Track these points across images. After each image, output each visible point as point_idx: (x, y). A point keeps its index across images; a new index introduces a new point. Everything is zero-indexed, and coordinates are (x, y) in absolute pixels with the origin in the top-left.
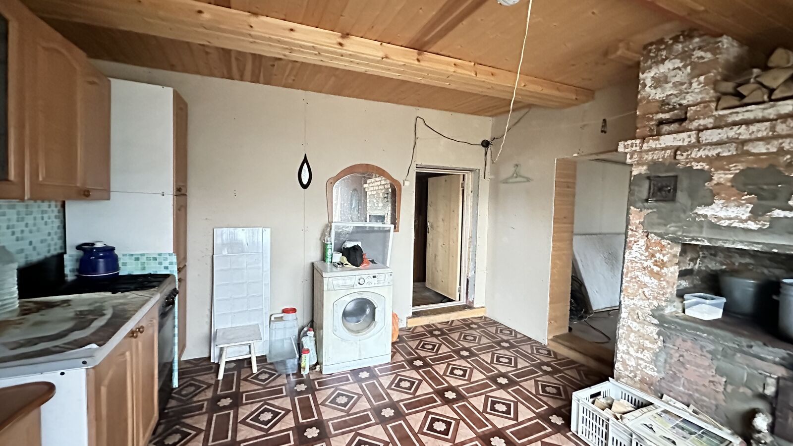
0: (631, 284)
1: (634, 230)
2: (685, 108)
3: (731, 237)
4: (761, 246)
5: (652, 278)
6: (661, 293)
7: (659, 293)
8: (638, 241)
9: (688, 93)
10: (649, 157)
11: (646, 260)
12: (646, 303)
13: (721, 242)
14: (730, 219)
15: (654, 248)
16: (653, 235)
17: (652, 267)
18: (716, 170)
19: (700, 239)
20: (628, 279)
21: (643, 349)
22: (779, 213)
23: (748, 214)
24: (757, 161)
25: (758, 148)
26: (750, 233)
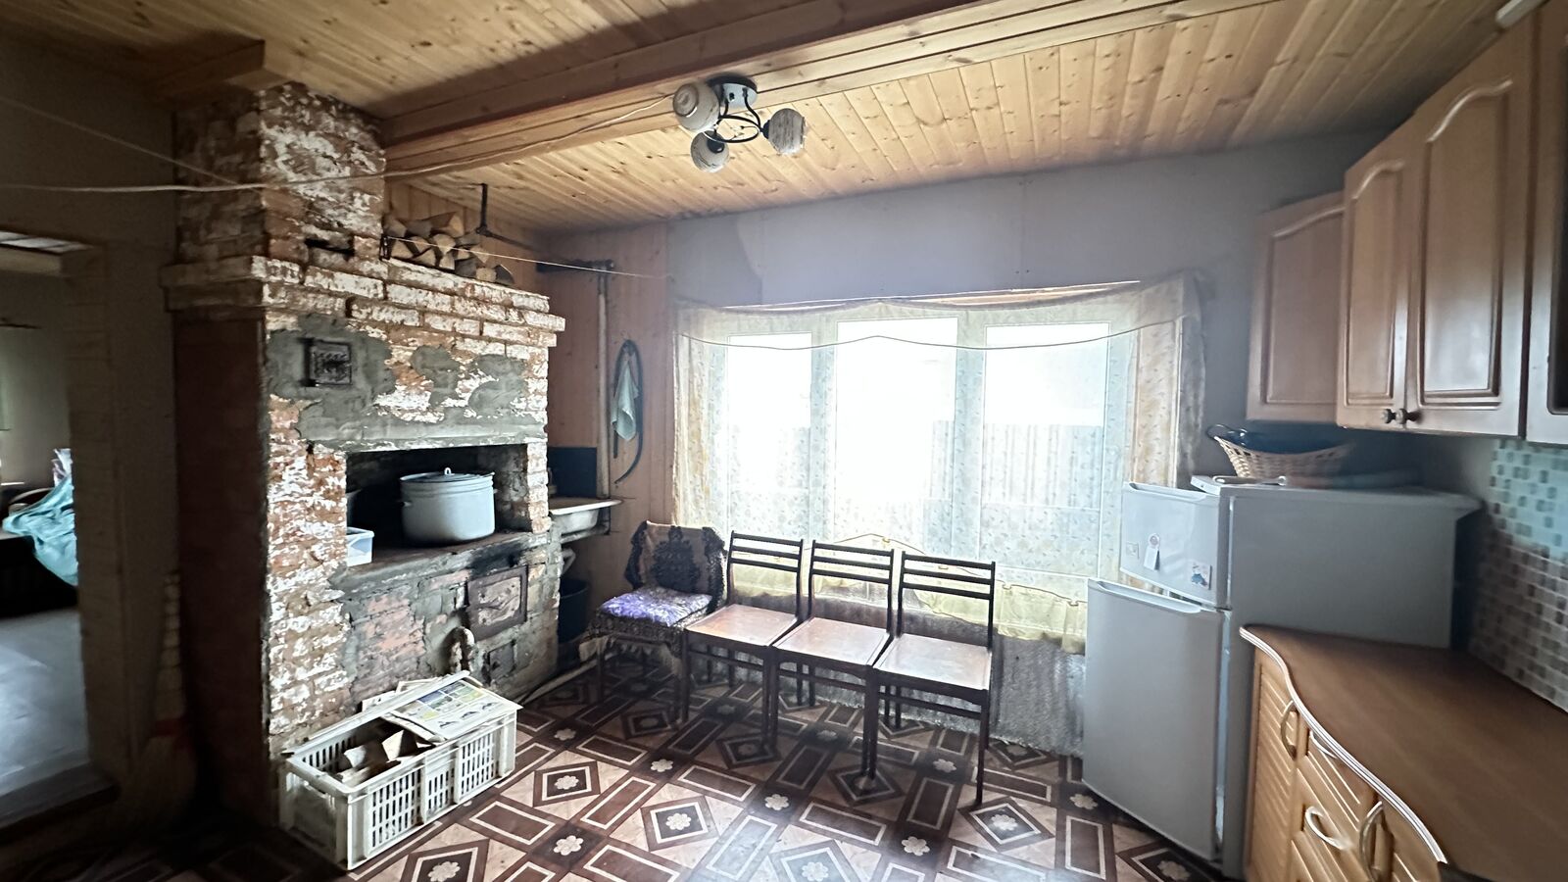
0: (286, 550)
1: (283, 440)
2: (348, 234)
3: (415, 435)
5: (325, 523)
6: (341, 542)
7: (337, 545)
8: (292, 462)
10: (309, 302)
11: (311, 495)
12: (321, 568)
13: (407, 443)
14: (412, 411)
15: (324, 470)
16: (320, 446)
17: (323, 502)
18: (394, 342)
19: (386, 442)
20: (280, 541)
21: (318, 654)
22: (449, 402)
23: (428, 405)
24: (431, 338)
25: (437, 323)
26: (431, 427)
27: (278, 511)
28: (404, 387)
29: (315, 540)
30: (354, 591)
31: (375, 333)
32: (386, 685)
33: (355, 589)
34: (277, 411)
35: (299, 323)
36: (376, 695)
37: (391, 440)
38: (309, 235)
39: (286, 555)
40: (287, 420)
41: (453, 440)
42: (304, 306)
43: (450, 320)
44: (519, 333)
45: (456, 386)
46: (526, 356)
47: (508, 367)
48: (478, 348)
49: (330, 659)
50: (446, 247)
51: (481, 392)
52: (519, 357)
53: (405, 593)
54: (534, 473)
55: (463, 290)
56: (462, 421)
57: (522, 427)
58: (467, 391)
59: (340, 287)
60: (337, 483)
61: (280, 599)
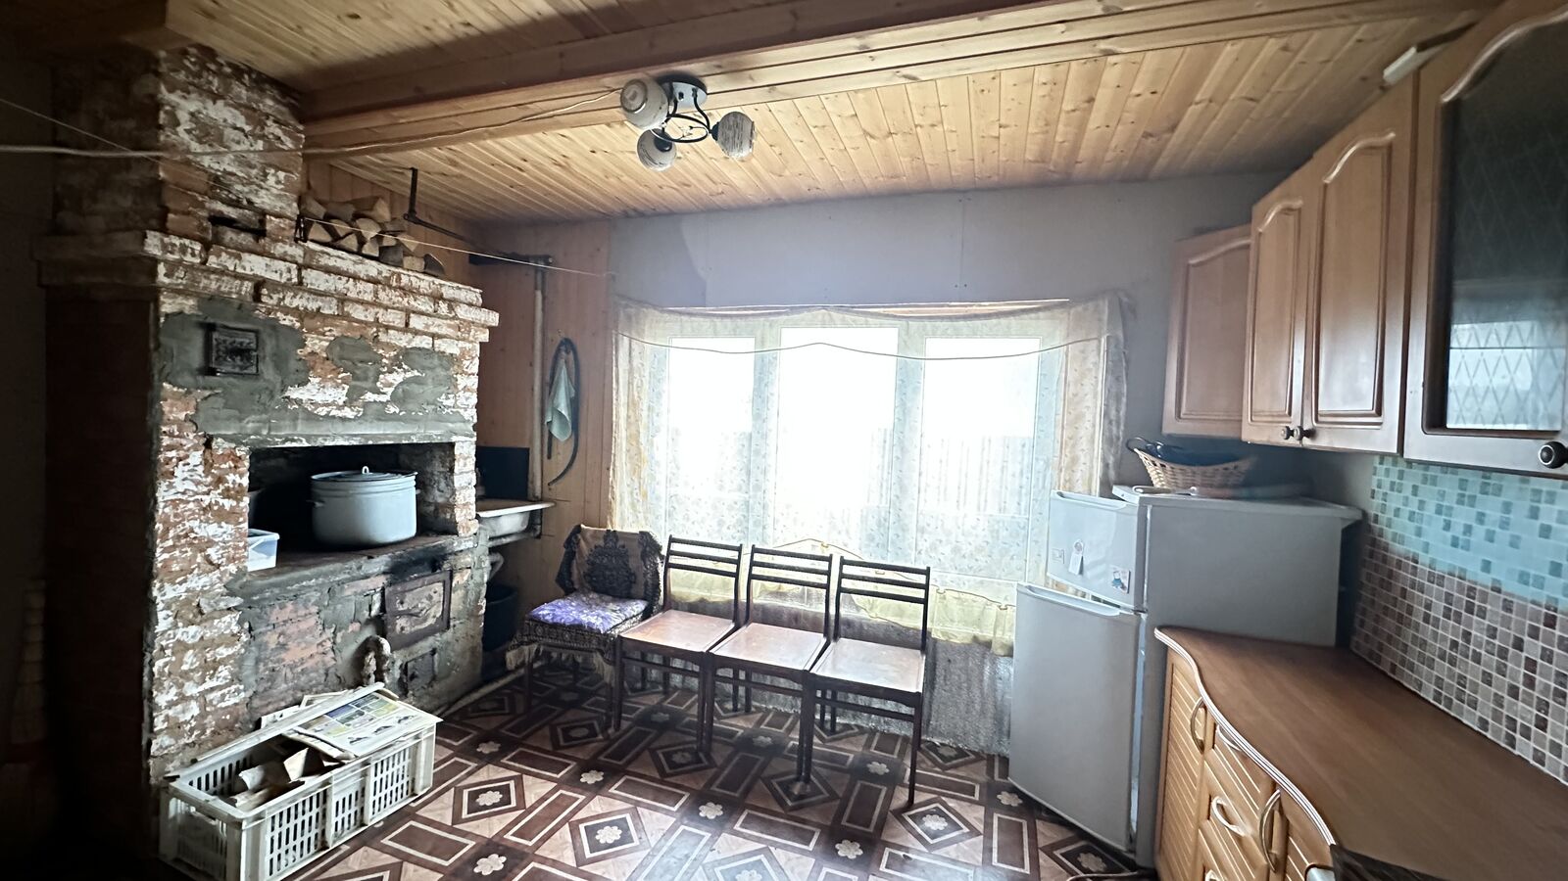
0: (177, 553)
1: (176, 433)
2: (263, 213)
3: (330, 430)
4: (357, 439)
5: (223, 524)
8: (187, 457)
9: (261, 187)
11: (208, 493)
12: (215, 575)
13: (320, 439)
14: (327, 405)
16: (218, 440)
17: (221, 501)
18: (310, 331)
19: (295, 438)
22: (370, 397)
23: (344, 398)
24: (350, 328)
25: (358, 313)
26: (347, 423)
27: (167, 510)
28: (318, 380)
29: (210, 543)
30: (255, 598)
31: (287, 320)
32: (290, 699)
33: (255, 595)
34: (169, 401)
35: (199, 307)
36: (277, 710)
37: (302, 436)
38: (213, 211)
39: (176, 558)
40: (181, 411)
41: (373, 436)
42: (205, 288)
43: (373, 310)
44: (449, 326)
45: (377, 379)
46: (456, 351)
47: (436, 361)
48: (403, 341)
49: (224, 672)
50: (370, 232)
51: (405, 387)
52: (448, 351)
53: (313, 601)
54: (461, 473)
55: (388, 279)
56: (382, 417)
57: (450, 425)
58: (390, 385)
59: (248, 269)
60: (238, 480)
61: (168, 607)
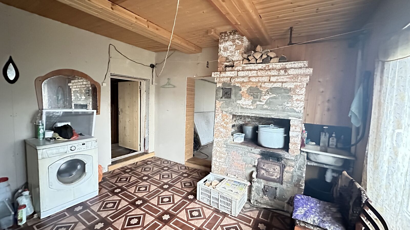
0: (217, 133)
1: (218, 110)
2: (233, 62)
3: (246, 111)
4: (254, 114)
5: (224, 129)
6: (227, 134)
7: (226, 135)
8: (219, 114)
9: (234, 56)
10: (222, 80)
11: (222, 122)
12: (222, 139)
13: (244, 113)
14: (246, 105)
15: (224, 117)
16: (224, 112)
17: (224, 124)
18: (243, 87)
19: (238, 113)
20: (216, 130)
21: (221, 158)
22: (258, 103)
23: (251, 103)
24: (253, 84)
28: (244, 98)
29: (222, 132)
31: (237, 85)
33: (228, 146)
34: (217, 103)
35: (222, 85)
38: (225, 65)
40: (219, 106)
41: (258, 114)
43: (258, 78)
44: (287, 78)
45: (260, 98)
46: (293, 86)
47: (283, 90)
48: (270, 86)
49: (223, 159)
50: (258, 56)
51: (271, 100)
52: (288, 87)
53: (240, 153)
54: (293, 131)
57: (289, 113)
58: (265, 99)
